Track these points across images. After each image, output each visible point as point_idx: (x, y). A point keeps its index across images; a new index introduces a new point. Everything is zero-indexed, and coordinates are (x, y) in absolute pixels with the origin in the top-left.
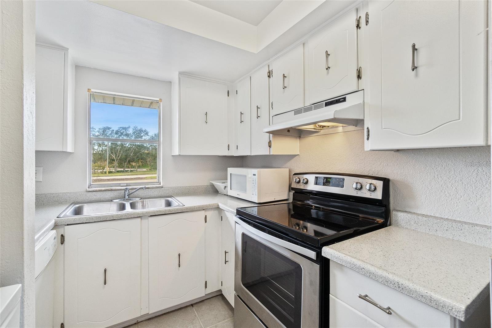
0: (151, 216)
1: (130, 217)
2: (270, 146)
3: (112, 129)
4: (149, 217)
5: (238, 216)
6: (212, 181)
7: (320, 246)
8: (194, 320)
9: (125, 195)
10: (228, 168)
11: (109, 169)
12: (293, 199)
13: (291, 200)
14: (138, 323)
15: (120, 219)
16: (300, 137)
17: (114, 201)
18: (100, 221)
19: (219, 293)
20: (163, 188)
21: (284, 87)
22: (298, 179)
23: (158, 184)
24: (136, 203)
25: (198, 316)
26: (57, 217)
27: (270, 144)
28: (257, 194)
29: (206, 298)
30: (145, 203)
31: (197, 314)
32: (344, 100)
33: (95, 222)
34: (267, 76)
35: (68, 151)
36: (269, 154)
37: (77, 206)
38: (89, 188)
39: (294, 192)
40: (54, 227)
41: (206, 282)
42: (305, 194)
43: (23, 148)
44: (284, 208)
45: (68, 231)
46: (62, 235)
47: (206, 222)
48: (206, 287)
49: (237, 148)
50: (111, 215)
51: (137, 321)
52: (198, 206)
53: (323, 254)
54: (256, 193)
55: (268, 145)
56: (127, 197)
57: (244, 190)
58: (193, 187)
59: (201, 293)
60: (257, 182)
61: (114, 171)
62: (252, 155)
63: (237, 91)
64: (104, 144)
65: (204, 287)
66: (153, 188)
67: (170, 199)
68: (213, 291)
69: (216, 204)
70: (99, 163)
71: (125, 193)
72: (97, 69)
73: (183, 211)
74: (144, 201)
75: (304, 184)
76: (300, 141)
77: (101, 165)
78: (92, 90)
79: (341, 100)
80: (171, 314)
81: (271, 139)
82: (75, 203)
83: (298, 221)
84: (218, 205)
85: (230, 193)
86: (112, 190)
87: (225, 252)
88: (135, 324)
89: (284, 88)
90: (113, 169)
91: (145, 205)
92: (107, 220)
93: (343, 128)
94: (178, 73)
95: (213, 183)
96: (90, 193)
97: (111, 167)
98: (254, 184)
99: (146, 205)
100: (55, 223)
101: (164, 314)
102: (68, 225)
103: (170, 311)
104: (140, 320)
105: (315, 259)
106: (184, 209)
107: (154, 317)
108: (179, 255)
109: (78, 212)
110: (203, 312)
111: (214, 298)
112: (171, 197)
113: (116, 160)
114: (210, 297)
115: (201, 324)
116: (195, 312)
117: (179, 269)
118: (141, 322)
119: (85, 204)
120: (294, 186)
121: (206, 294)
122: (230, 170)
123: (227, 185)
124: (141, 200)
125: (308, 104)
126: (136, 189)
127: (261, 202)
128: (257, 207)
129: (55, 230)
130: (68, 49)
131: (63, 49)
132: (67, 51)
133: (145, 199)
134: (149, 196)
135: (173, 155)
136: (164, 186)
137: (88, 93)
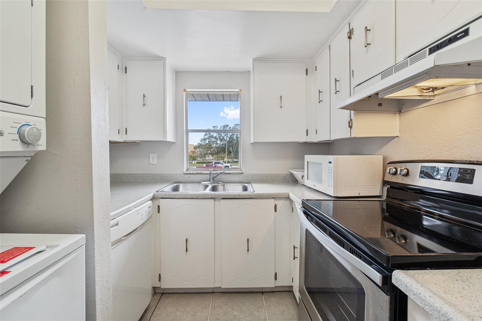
0: (223, 198)
1: (205, 197)
2: (351, 127)
3: (230, 126)
4: (221, 199)
5: (303, 209)
6: (291, 169)
7: (392, 267)
8: (260, 308)
9: (210, 178)
10: (305, 155)
11: (227, 159)
12: (387, 196)
13: (384, 198)
14: (214, 293)
15: (197, 198)
16: (400, 112)
17: (202, 183)
18: (182, 198)
19: (290, 290)
20: (242, 175)
21: (366, 45)
22: (394, 170)
23: (240, 171)
24: (218, 186)
25: (265, 305)
26: (156, 192)
27: (351, 124)
28: (333, 186)
29: (277, 290)
30: (225, 186)
31: (265, 303)
32: (466, 33)
33: (179, 198)
34: (347, 37)
35: (168, 140)
36: (350, 137)
37: (175, 185)
38: (187, 171)
39: (389, 186)
40: (152, 198)
41: (276, 273)
42: (405, 191)
43: (91, 132)
44: (376, 206)
45: (162, 203)
46: (158, 206)
47: (276, 211)
48: (276, 279)
49: (316, 133)
50: (191, 194)
51: (214, 291)
52: (267, 193)
53: (394, 281)
54: (331, 184)
55: (348, 124)
56: (212, 180)
57: (320, 181)
58: (271, 175)
59: (270, 284)
60: (333, 172)
61: (231, 161)
62: (331, 139)
63: (316, 67)
64: (224, 139)
65: (274, 278)
66: (234, 174)
67: (246, 185)
68: (284, 285)
69: (286, 193)
70: (221, 154)
71: (210, 176)
72: (192, 72)
73: (252, 197)
74: (224, 185)
75: (403, 177)
76: (400, 117)
77: (222, 156)
78: (188, 90)
79: (458, 36)
80: (242, 295)
81: (352, 117)
82: (175, 183)
83: (393, 227)
84: (289, 195)
85: (307, 183)
86: (201, 174)
87: (294, 247)
88: (212, 293)
89: (366, 47)
90: (231, 159)
91: (225, 188)
92: (188, 197)
93: (476, 88)
94: (252, 60)
95: (292, 172)
96: (186, 175)
97: (229, 158)
98: (330, 173)
100: (153, 196)
101: (236, 292)
102: (162, 198)
103: (241, 291)
104: (215, 291)
105: (381, 286)
106: (253, 195)
107: (227, 292)
108: (248, 240)
109: (176, 189)
110: (271, 303)
111: (286, 293)
112: (248, 183)
113: (232, 152)
114: (282, 290)
115: (267, 315)
116: (264, 301)
117: (248, 254)
118: (216, 292)
119: (181, 184)
120: (389, 178)
121: (276, 286)
122: (308, 158)
123: (304, 174)
124: (223, 184)
125: (400, 59)
126: (216, 174)
127: (338, 196)
128: (332, 201)
129: (151, 201)
130: (166, 58)
131: (163, 59)
132: (166, 60)
133: (226, 183)
134: (230, 181)
135: (251, 143)
136: (243, 173)
137: (184, 93)
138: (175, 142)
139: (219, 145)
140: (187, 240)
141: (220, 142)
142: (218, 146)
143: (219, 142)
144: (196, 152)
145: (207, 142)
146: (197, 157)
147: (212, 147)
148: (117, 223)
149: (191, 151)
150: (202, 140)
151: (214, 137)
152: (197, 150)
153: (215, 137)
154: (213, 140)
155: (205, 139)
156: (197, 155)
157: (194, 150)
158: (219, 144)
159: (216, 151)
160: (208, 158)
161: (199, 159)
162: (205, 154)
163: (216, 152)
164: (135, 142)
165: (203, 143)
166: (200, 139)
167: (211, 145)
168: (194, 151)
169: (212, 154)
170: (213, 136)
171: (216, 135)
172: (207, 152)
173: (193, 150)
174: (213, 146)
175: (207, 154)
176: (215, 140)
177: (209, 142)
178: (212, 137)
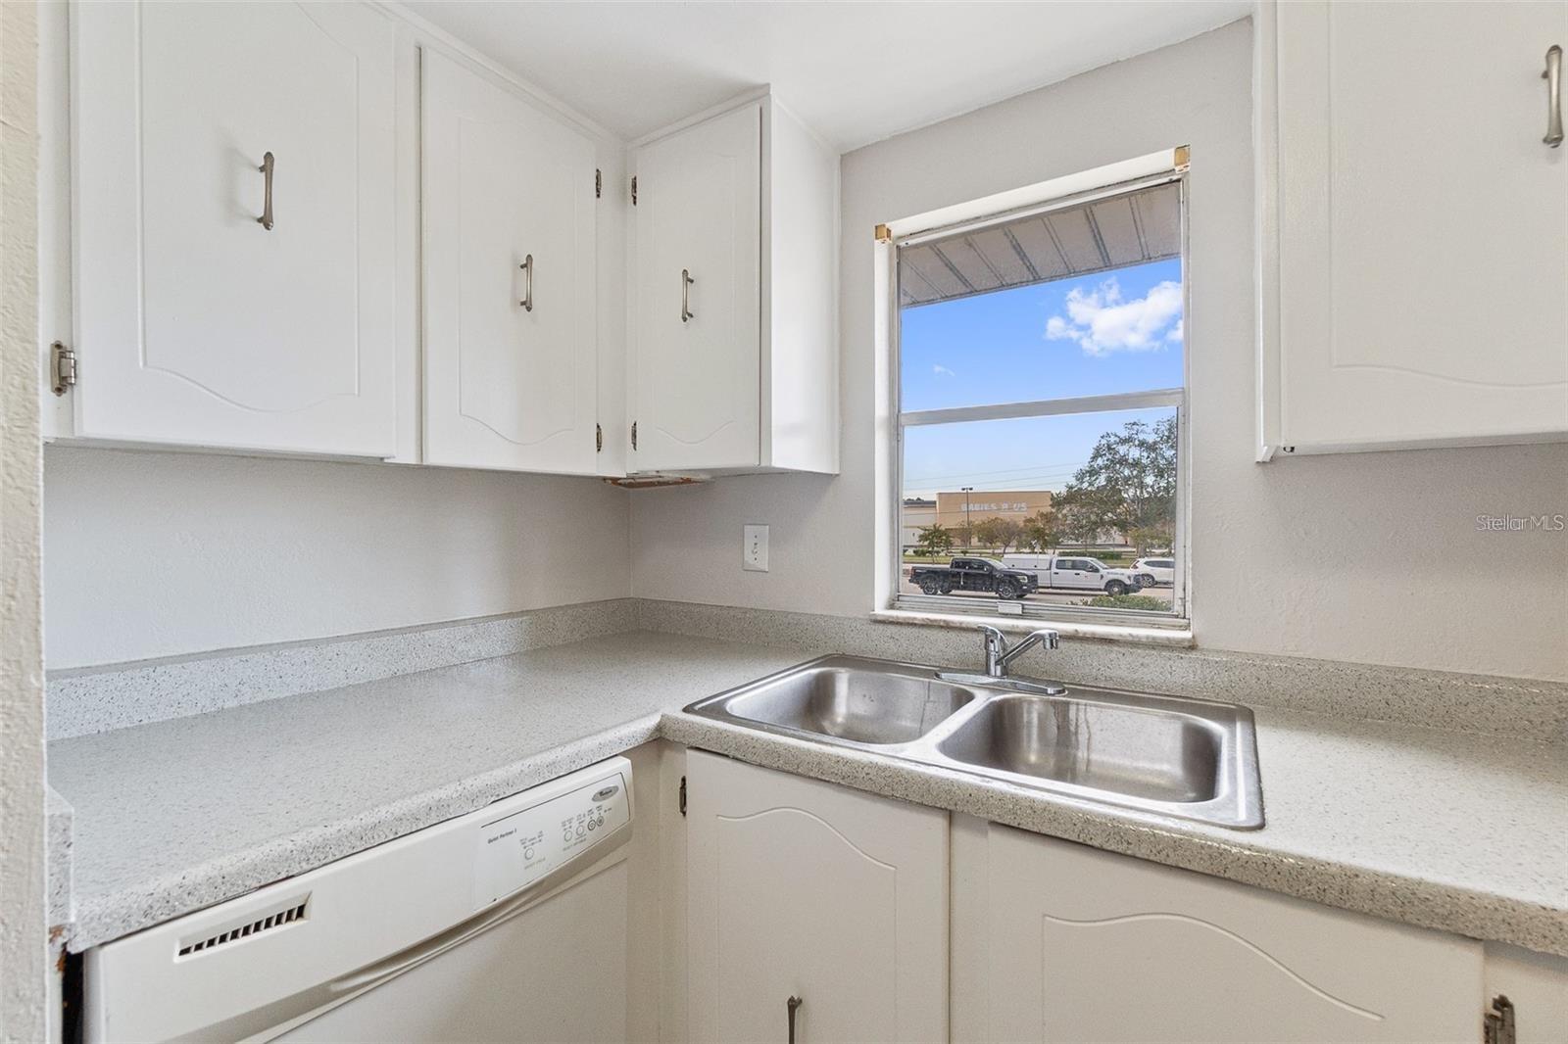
1: (887, 792)
9: (988, 656)
15: (849, 787)
17: (946, 676)
20: (1193, 655)
24: (1025, 706)
26: (685, 709)
30: (1073, 714)
37: (819, 671)
38: (891, 607)
40: (644, 744)
46: (684, 780)
56: (994, 669)
74: (1068, 704)
78: (900, 227)
82: (820, 661)
86: (947, 627)
91: (1072, 729)
96: (881, 627)
99: (1077, 726)
100: (659, 728)
102: (693, 748)
119: (843, 672)
124: (1059, 697)
129: (628, 761)
130: (768, 85)
131: (754, 96)
132: (768, 94)
133: (1083, 694)
134: (1110, 685)
135: (1260, 459)
136: (1200, 644)
137: (877, 242)
138: (837, 473)
139: (1150, 490)
140: (793, 1005)
141: (1154, 478)
142: (1146, 496)
143: (1149, 480)
144: (1060, 516)
145: (1102, 480)
146: (1064, 534)
147: (1122, 501)
148: (296, 905)
149: (1042, 515)
150: (1080, 477)
151: (1131, 461)
152: (1064, 511)
153: (1136, 464)
154: (1127, 472)
155: (1093, 472)
156: (1061, 527)
157: (1054, 510)
158: (1152, 487)
159: (1139, 512)
160: (1104, 538)
161: (1070, 543)
162: (1095, 523)
163: (1137, 519)
164: (688, 481)
165: (1085, 485)
166: (1075, 470)
167: (1120, 491)
168: (1051, 513)
169: (1123, 526)
170: (1126, 460)
171: (1137, 455)
172: (1101, 519)
173: (1048, 509)
174: (1126, 496)
175: (1103, 523)
176: (1135, 473)
177: (1109, 480)
178: (1121, 464)
